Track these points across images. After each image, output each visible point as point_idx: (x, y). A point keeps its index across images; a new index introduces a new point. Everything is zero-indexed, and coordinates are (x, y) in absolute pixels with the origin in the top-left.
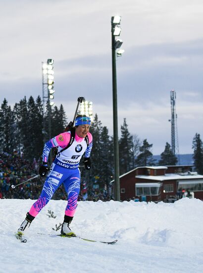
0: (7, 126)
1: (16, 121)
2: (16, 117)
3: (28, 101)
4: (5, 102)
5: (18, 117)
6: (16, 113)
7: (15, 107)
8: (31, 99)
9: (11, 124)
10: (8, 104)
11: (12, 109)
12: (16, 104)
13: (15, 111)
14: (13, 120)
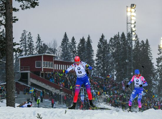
0: (104, 55)
1: (111, 52)
2: (111, 49)
3: (120, 36)
4: (103, 36)
5: (112, 48)
6: (111, 45)
7: (111, 40)
8: (123, 34)
9: (107, 54)
10: (105, 39)
11: (108, 42)
12: (111, 39)
13: (110, 44)
14: (108, 51)
